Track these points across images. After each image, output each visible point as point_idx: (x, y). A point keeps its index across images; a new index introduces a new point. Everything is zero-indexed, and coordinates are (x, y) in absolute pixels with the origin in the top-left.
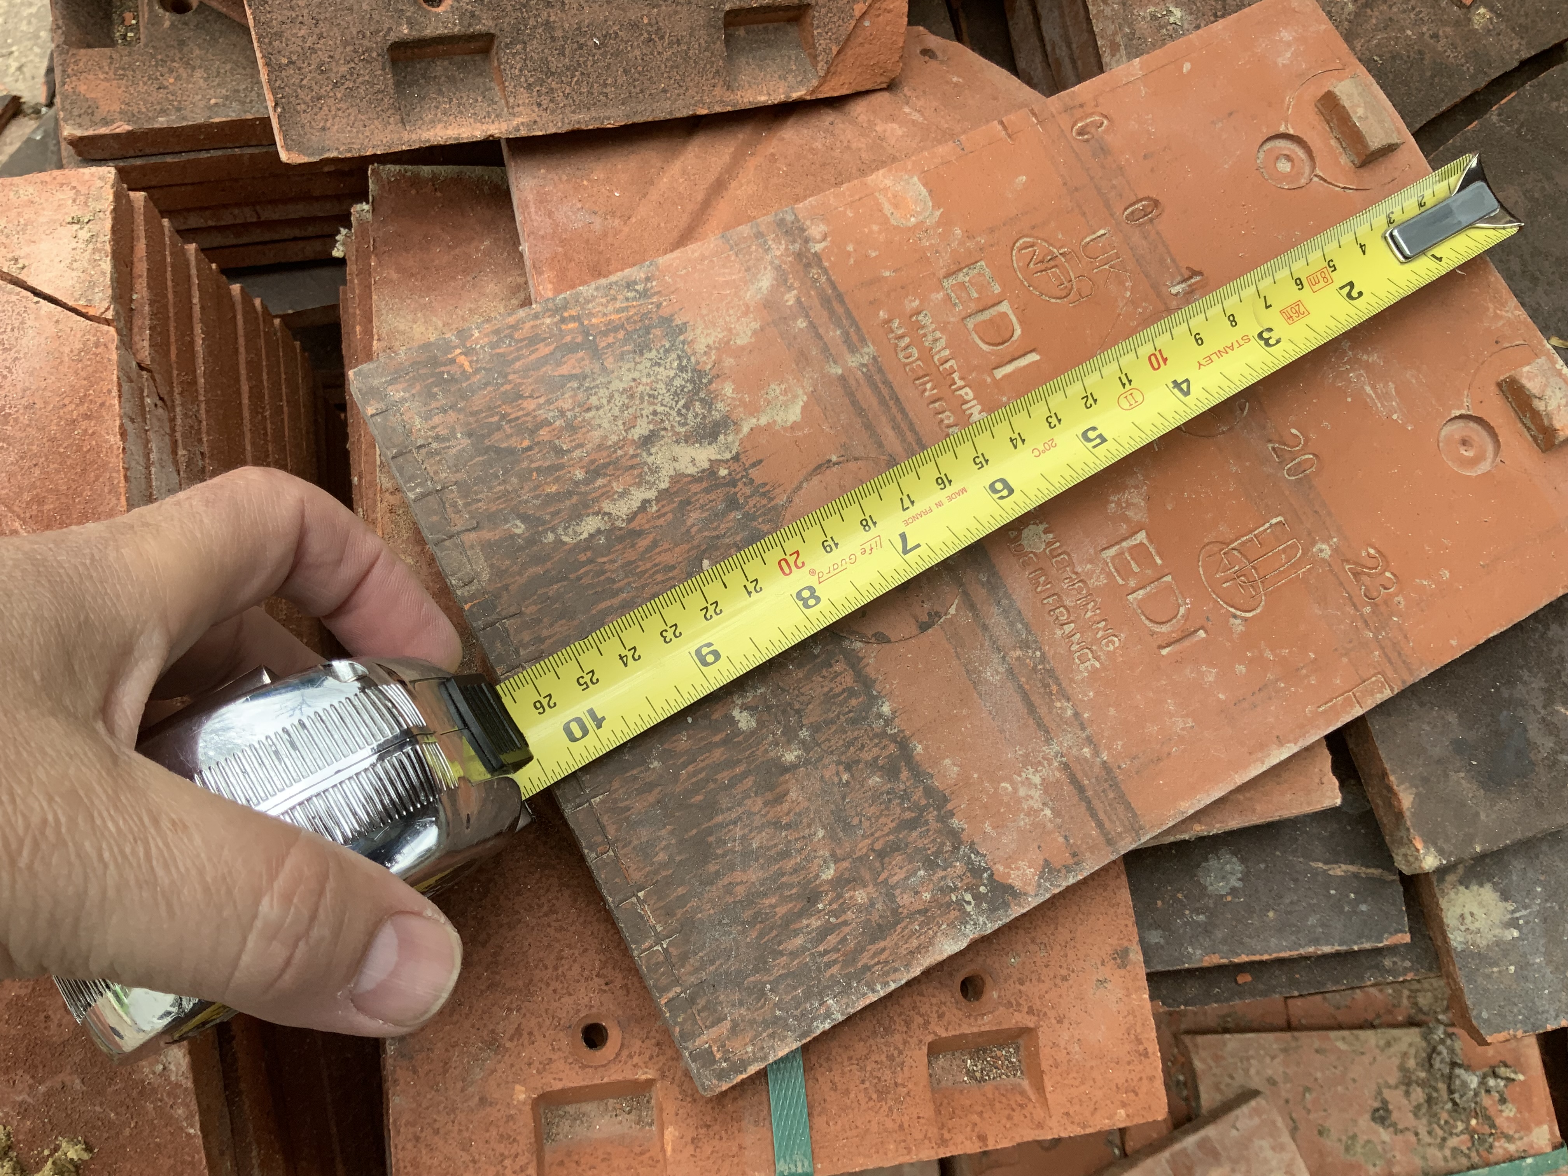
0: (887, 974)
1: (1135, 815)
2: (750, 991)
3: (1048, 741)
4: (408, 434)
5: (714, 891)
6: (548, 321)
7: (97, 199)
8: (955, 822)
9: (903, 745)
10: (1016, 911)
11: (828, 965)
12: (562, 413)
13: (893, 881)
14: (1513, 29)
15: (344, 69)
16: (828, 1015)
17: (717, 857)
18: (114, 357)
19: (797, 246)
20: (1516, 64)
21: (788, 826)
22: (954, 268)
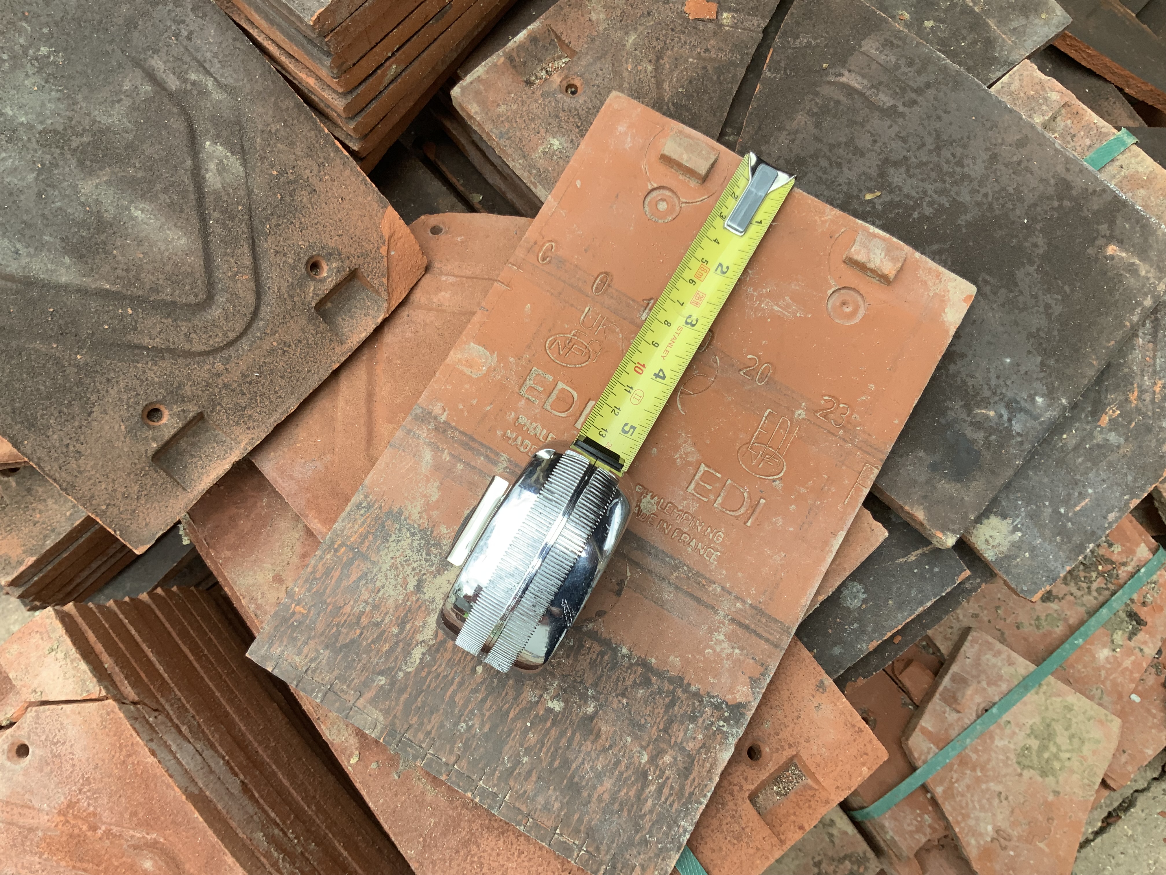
0: (703, 790)
1: (781, 623)
2: (639, 844)
3: (716, 613)
4: (296, 668)
5: (593, 806)
6: (329, 556)
7: (54, 631)
8: (693, 688)
9: (644, 664)
10: (749, 715)
11: (671, 805)
12: (366, 602)
13: (679, 741)
14: (749, 14)
15: (136, 488)
16: (685, 831)
17: (584, 787)
18: (122, 715)
19: (432, 424)
20: (761, 35)
21: (611, 747)
22: (521, 381)
